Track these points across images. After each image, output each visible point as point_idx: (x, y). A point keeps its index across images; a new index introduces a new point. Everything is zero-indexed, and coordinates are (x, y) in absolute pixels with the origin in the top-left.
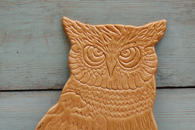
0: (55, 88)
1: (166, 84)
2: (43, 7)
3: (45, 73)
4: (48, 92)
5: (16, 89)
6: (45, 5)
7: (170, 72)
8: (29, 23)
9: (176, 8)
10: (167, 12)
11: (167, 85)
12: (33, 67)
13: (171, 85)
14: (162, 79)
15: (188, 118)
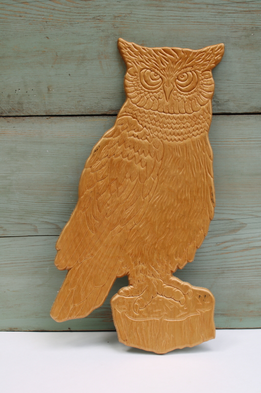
0: (108, 113)
1: (222, 110)
2: (97, 27)
3: (98, 97)
4: (101, 118)
5: (67, 114)
6: (99, 25)
7: (226, 98)
8: (83, 44)
9: (234, 32)
10: (225, 35)
11: (223, 112)
12: (86, 91)
13: (227, 112)
14: (218, 105)
15: (243, 145)
